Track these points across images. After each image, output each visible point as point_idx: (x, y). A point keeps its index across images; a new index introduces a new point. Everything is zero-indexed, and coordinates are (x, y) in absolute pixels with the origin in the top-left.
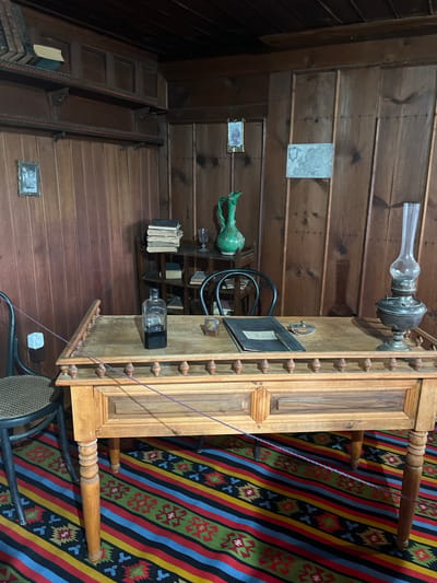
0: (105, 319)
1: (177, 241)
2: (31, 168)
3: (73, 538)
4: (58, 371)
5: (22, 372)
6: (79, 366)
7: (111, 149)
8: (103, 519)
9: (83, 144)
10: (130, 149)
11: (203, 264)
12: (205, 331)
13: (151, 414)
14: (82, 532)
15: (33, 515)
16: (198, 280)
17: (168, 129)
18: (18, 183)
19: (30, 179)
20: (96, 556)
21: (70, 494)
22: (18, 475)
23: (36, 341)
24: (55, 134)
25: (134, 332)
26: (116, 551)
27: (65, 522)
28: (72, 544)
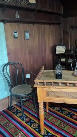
0: (45, 71)
1: (64, 50)
2: (27, 32)
3: (37, 127)
4: (34, 83)
5: (25, 84)
6: (39, 82)
7: (47, 26)
8: (45, 123)
9: (40, 25)
10: (52, 26)
11: (72, 57)
12: (73, 75)
13: (58, 96)
14: (39, 126)
15: (27, 120)
16: (70, 61)
17: (62, 19)
18: (25, 36)
19: (27, 35)
20: (43, 132)
21: (36, 115)
22: (24, 109)
23: (28, 76)
24: (33, 23)
25: (53, 75)
26: (48, 132)
27: (35, 122)
28: (37, 128)
